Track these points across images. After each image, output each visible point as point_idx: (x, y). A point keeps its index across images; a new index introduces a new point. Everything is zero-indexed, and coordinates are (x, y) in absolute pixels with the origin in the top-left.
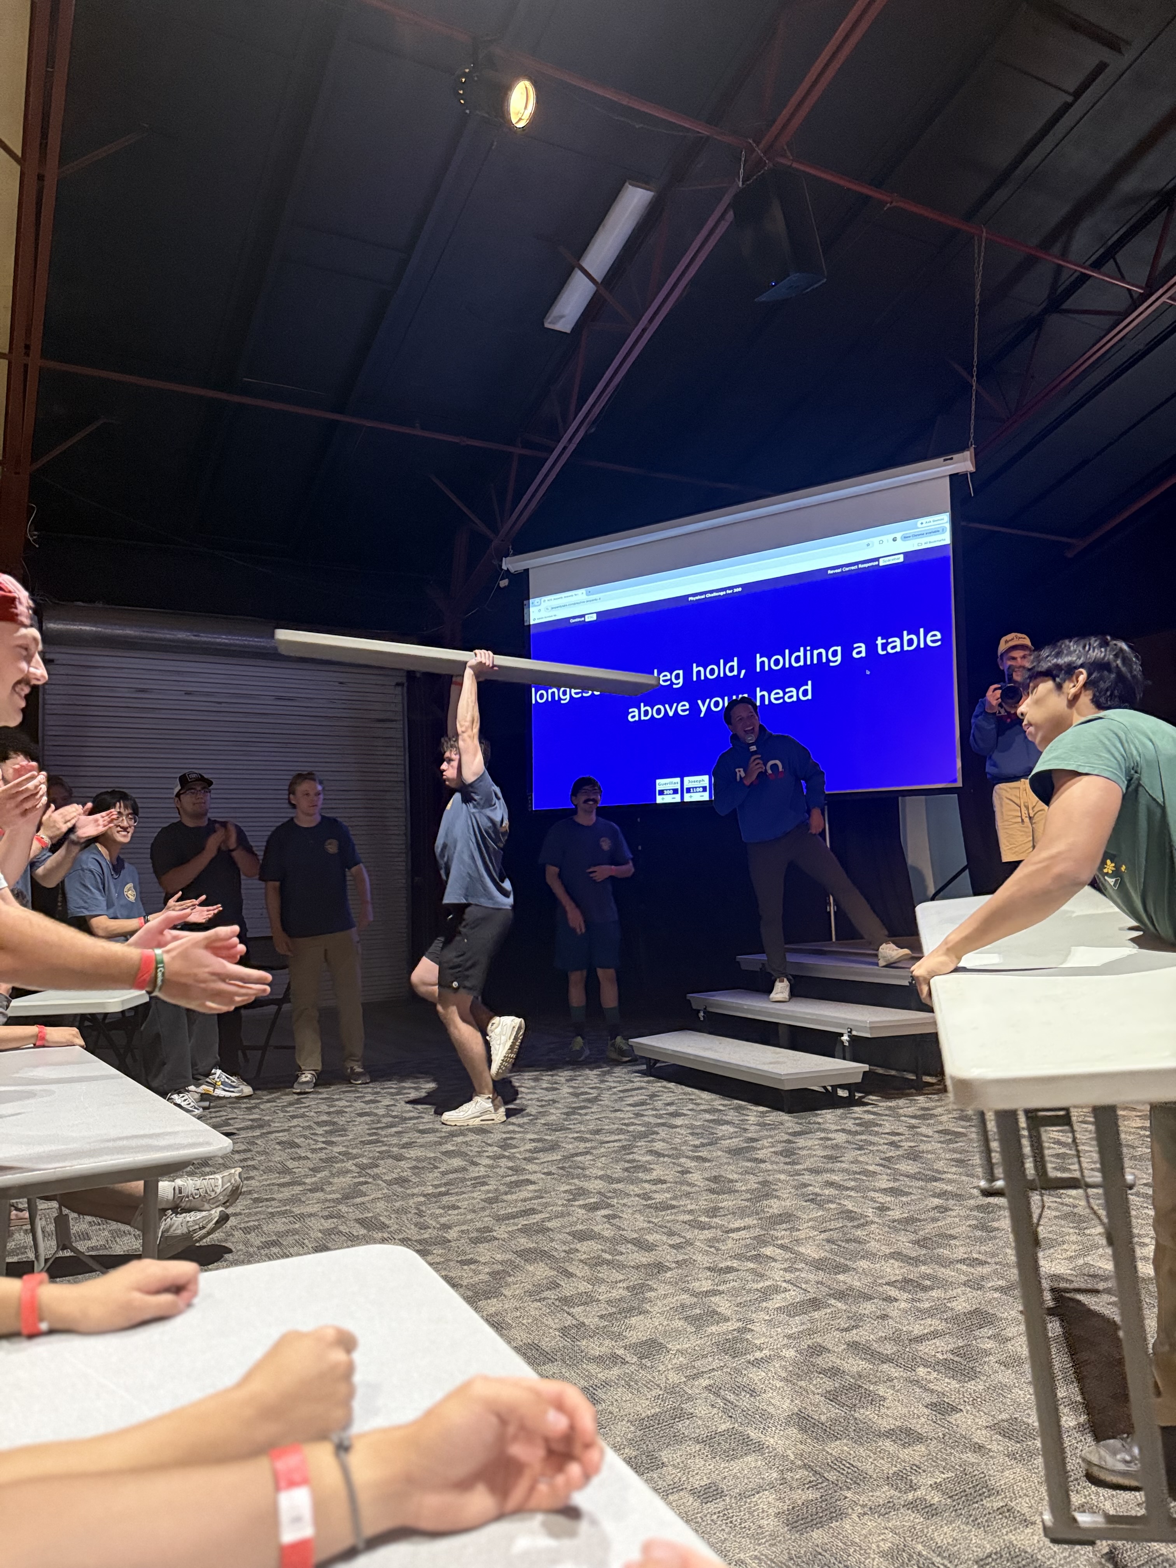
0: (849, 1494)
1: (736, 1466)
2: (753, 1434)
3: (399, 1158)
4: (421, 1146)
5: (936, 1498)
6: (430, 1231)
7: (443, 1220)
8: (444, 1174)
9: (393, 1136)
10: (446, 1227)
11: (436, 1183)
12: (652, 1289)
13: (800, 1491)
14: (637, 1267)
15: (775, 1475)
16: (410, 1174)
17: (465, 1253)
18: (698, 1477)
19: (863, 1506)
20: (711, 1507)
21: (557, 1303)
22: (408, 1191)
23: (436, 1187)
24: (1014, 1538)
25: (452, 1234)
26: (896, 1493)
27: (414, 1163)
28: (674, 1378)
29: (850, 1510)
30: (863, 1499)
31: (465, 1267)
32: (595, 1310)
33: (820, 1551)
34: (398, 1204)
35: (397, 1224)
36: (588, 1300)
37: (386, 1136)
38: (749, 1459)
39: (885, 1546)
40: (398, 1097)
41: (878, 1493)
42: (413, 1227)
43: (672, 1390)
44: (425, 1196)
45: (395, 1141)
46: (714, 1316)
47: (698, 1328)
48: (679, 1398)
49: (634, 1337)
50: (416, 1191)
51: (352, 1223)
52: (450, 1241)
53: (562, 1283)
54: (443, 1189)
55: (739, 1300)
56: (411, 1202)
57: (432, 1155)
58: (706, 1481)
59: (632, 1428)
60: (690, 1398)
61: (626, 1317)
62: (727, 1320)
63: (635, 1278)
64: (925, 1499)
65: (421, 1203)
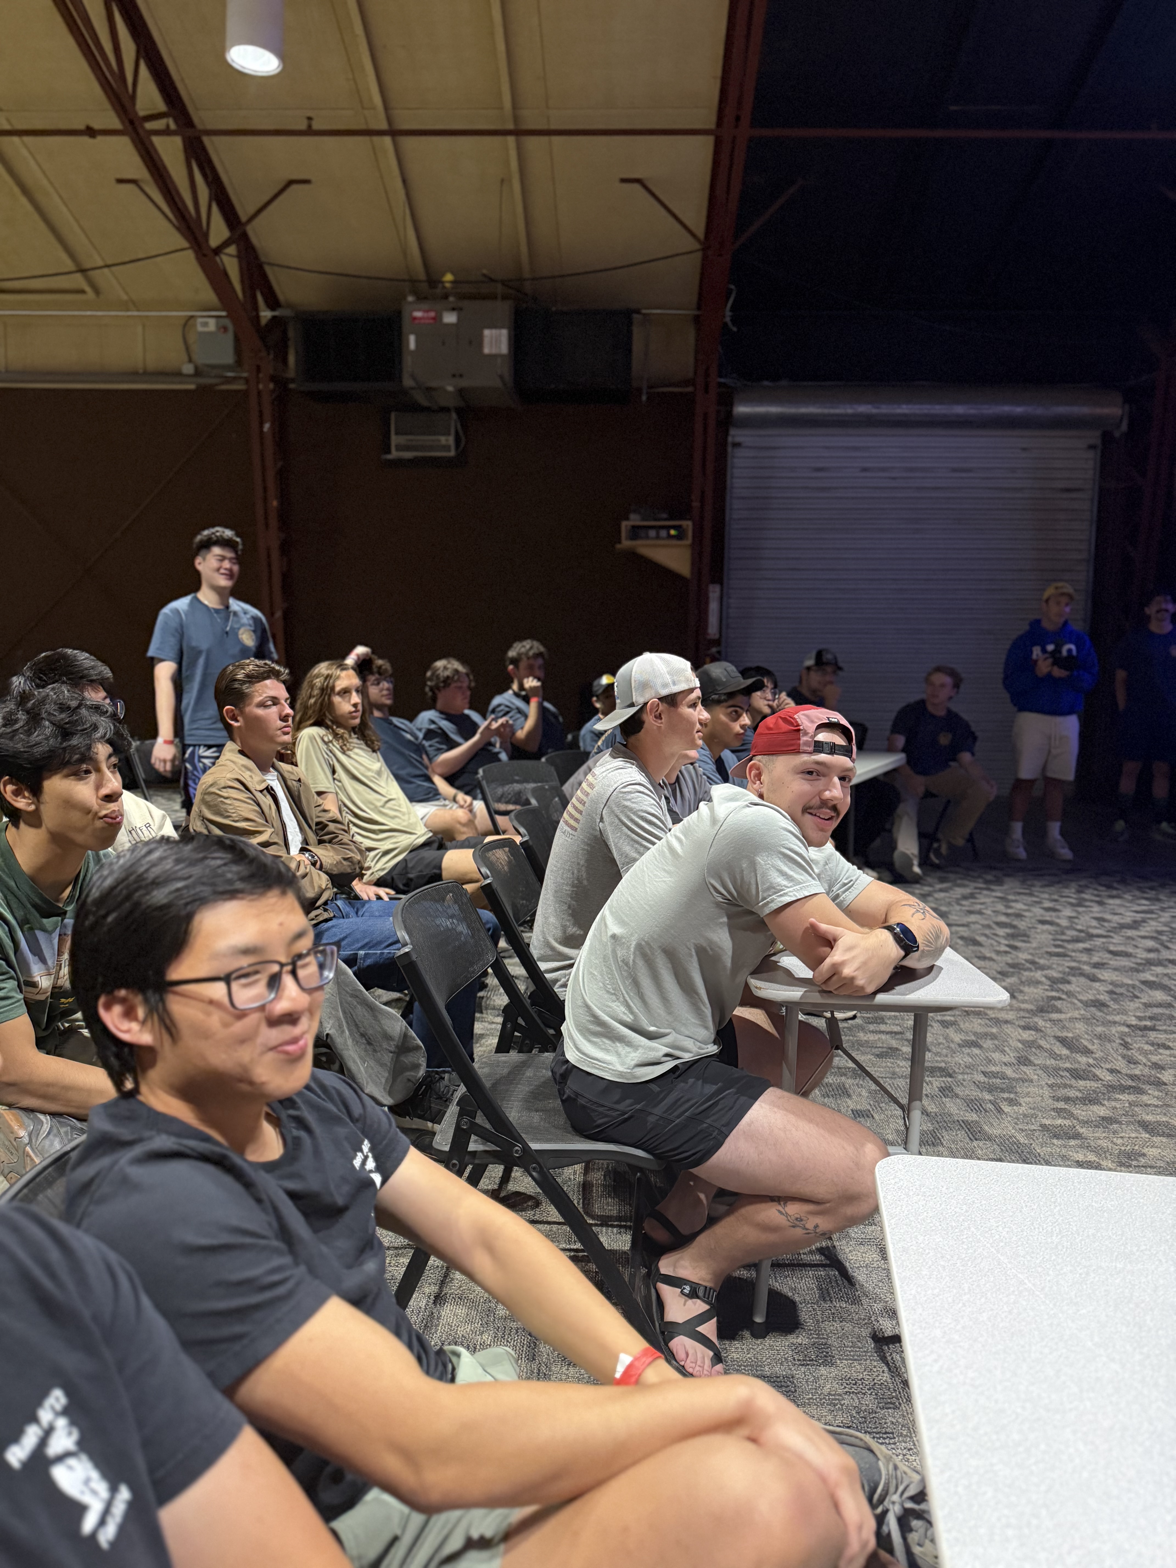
3: (1094, 979)
4: (1116, 969)
6: (1141, 1067)
7: (1155, 1058)
8: (1147, 1006)
9: (1081, 952)
10: (1158, 1067)
11: (1138, 1014)
16: (1107, 998)
22: (1108, 1017)
23: (1140, 1018)
27: (1110, 987)
34: (1100, 1029)
35: (1102, 1051)
37: (1074, 951)
40: (1080, 909)
42: (1120, 1058)
44: (1129, 1026)
45: (1084, 958)
50: (1117, 1018)
51: (1053, 1041)
52: (1165, 1084)
54: (1148, 1023)
56: (1114, 1030)
57: (1130, 982)
65: (1126, 1034)
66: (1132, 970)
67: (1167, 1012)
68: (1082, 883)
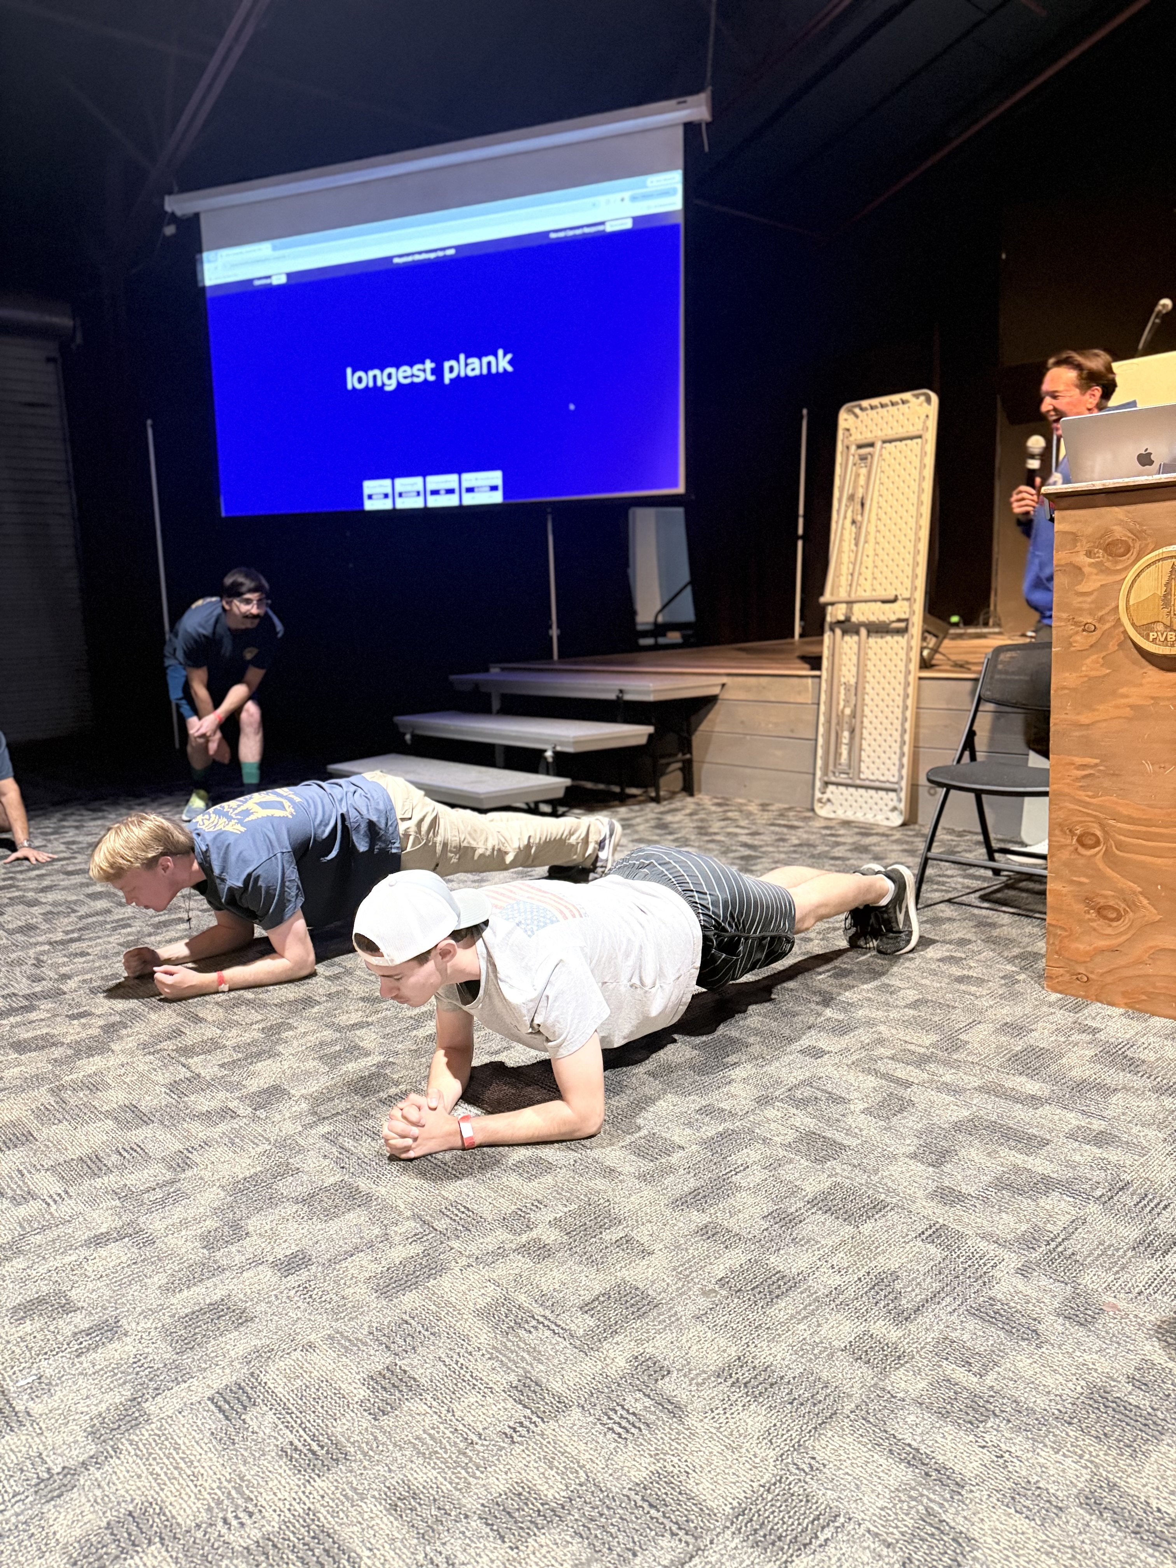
0: (455, 1244)
1: (334, 1226)
2: (363, 1184)
3: (34, 903)
4: (64, 889)
5: (551, 1236)
6: (44, 982)
7: (63, 970)
8: (81, 918)
9: (34, 879)
10: (65, 977)
11: (69, 928)
12: (291, 1028)
13: (400, 1247)
14: (280, 1005)
15: (376, 1232)
16: (40, 920)
17: (79, 1005)
18: (284, 1245)
19: (469, 1257)
20: (292, 1280)
21: (173, 1054)
22: (31, 940)
23: (67, 933)
24: (627, 1273)
25: (72, 984)
26: (510, 1237)
27: (49, 908)
28: (289, 1128)
29: (453, 1263)
30: (472, 1248)
31: (75, 1022)
32: (218, 1057)
33: (406, 1317)
34: (13, 956)
36: (212, 1046)
37: (24, 880)
38: (351, 1216)
39: (482, 1303)
40: (52, 837)
41: (489, 1239)
42: (24, 980)
43: (282, 1144)
44: (50, 943)
45: (33, 884)
46: (354, 1051)
47: (333, 1067)
48: (288, 1153)
49: (253, 1085)
50: (40, 939)
52: (65, 993)
53: (187, 1031)
54: (75, 935)
55: (388, 1030)
56: (32, 952)
57: (74, 898)
58: (294, 1248)
59: (222, 1194)
60: (302, 1150)
61: (251, 1064)
62: (367, 1054)
63: (275, 1016)
64: (540, 1239)
65: (43, 953)
66: (82, 885)
67: (100, 918)
68: (68, 811)
